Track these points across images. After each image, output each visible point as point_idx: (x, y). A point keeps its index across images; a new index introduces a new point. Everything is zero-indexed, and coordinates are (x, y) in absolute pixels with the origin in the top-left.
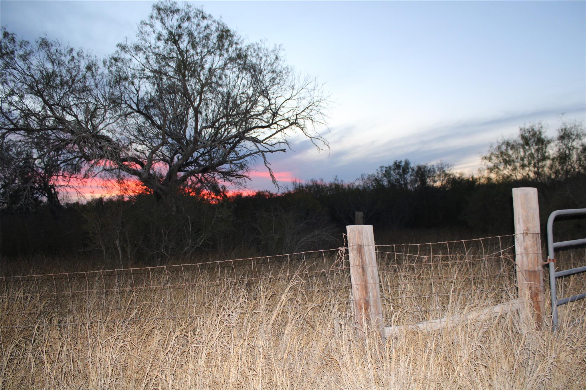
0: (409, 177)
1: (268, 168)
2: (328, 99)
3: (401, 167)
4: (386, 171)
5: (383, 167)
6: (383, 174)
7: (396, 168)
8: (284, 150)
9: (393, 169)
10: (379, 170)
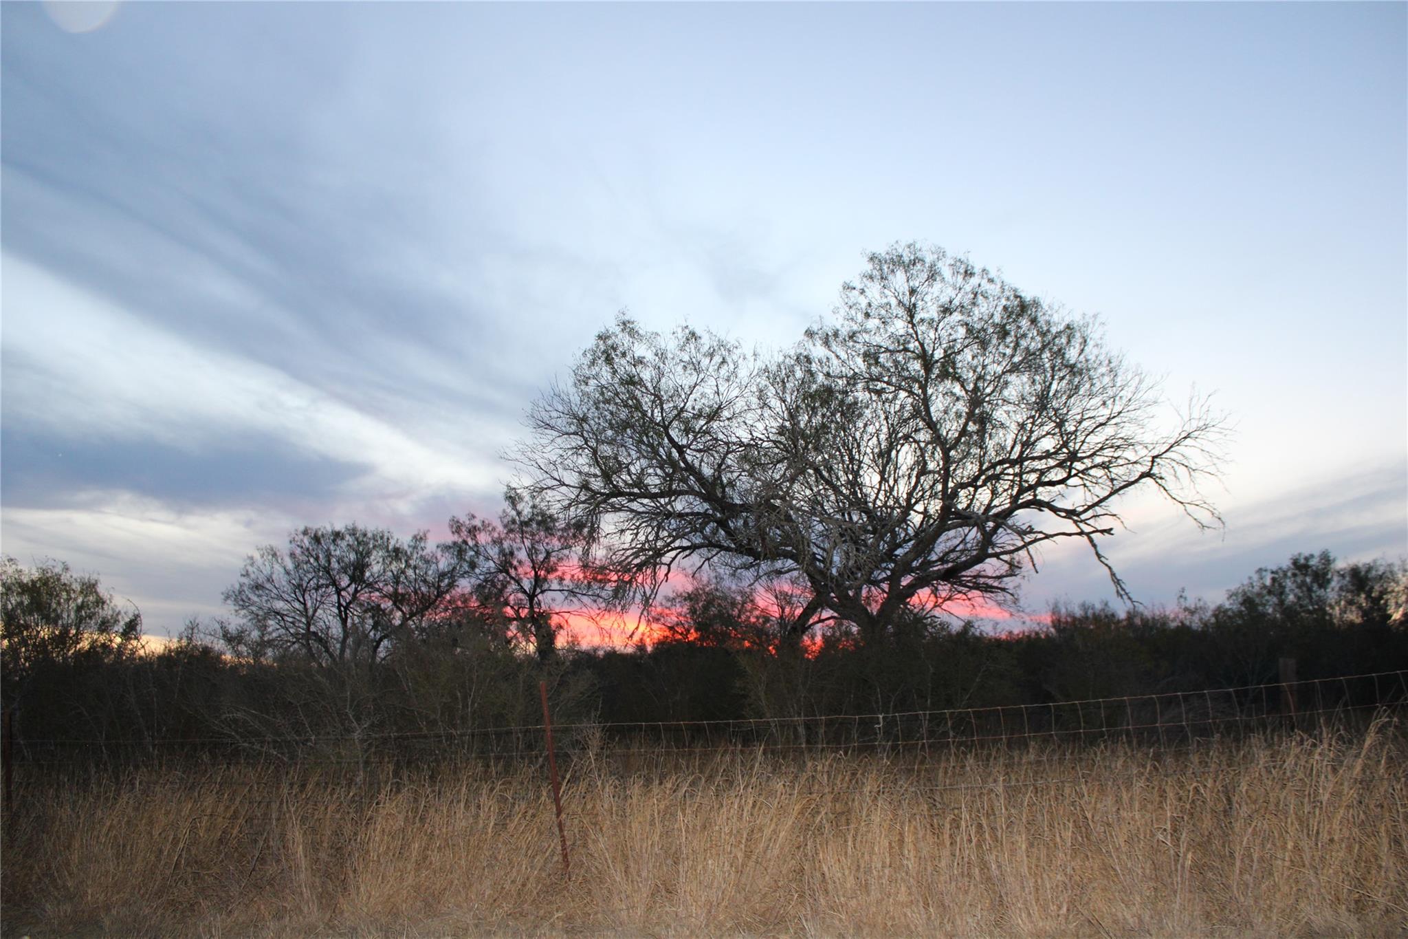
0: (1331, 593)
1: (1106, 565)
2: (1220, 425)
3: (1310, 570)
4: (1274, 580)
5: (1266, 570)
6: (1264, 587)
7: (1297, 572)
8: (1109, 531)
9: (1289, 574)
10: (1255, 577)
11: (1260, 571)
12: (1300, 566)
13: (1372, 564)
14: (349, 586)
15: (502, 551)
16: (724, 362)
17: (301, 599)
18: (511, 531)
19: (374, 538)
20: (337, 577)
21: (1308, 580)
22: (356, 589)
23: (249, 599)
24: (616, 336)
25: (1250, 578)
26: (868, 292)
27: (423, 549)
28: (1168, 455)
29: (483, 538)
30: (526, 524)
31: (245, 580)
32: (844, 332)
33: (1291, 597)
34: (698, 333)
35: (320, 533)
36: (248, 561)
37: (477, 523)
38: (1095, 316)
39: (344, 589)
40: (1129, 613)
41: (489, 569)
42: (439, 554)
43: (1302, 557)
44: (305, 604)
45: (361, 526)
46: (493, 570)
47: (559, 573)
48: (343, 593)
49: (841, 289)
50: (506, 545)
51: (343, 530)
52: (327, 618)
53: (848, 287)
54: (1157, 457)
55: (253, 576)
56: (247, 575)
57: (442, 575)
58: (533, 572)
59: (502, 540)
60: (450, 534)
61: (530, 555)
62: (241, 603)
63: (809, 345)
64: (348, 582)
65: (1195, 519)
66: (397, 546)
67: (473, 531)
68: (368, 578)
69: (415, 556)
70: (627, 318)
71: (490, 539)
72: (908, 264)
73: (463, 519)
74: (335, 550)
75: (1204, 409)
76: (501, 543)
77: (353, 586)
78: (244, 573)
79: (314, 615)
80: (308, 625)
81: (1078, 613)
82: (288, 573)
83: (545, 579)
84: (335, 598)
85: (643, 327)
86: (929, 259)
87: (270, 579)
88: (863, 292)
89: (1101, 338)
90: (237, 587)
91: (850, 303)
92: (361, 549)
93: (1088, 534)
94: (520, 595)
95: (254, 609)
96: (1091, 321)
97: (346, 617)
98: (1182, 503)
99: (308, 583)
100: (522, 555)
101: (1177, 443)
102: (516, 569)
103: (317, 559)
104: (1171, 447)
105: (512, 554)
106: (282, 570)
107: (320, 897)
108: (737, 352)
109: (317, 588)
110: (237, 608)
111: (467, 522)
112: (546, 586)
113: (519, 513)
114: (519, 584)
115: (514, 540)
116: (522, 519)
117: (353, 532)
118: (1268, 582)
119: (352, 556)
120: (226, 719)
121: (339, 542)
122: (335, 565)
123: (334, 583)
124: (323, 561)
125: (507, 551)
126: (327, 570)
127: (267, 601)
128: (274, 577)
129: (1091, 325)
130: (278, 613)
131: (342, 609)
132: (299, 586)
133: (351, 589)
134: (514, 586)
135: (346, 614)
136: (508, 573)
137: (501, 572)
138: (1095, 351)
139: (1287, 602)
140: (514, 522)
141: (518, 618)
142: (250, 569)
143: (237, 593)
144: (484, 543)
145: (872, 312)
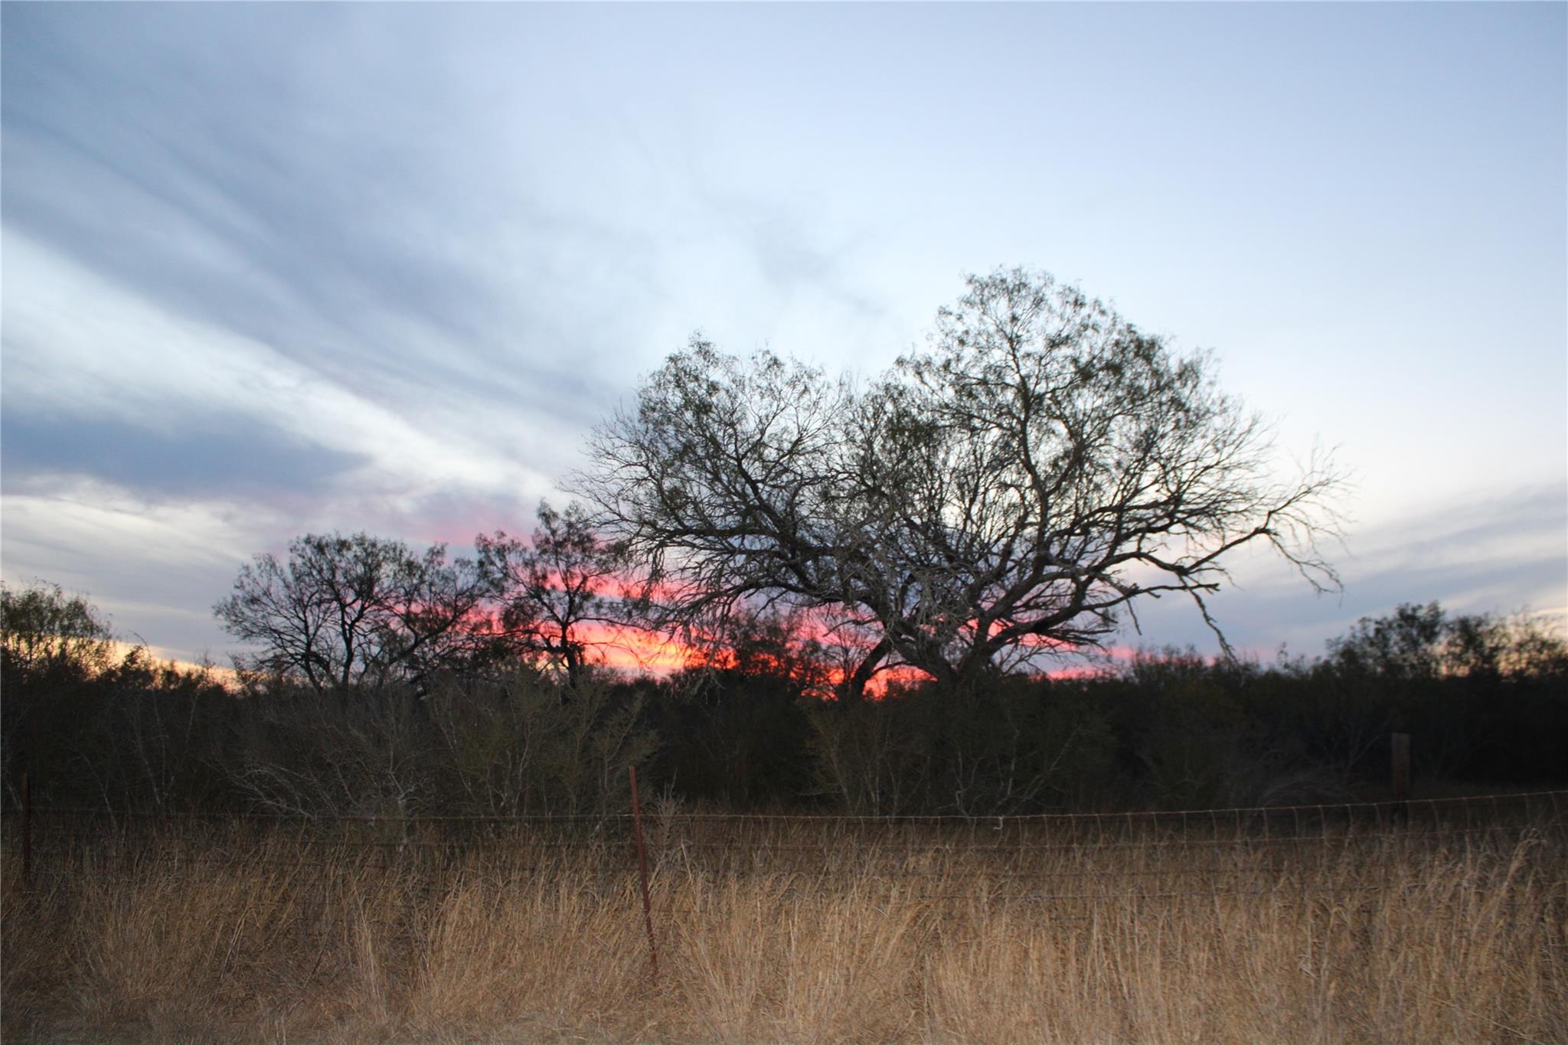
0: (1438, 648)
1: (1215, 629)
3: (1416, 622)
4: (1378, 631)
5: (1370, 620)
6: (1368, 637)
7: (1402, 623)
8: (1214, 586)
9: (1395, 625)
10: (1358, 627)
11: (1364, 620)
12: (1407, 618)
13: (1483, 618)
14: (354, 602)
15: (534, 573)
16: (806, 390)
17: (301, 615)
18: (544, 552)
19: (385, 548)
20: (342, 591)
21: (1415, 632)
22: (363, 606)
23: (243, 613)
24: (690, 359)
25: (1352, 628)
26: (965, 318)
27: (439, 564)
28: (1286, 509)
29: (512, 559)
30: (559, 544)
31: (239, 593)
32: (938, 361)
33: (1396, 649)
34: (781, 358)
35: (324, 542)
36: (244, 572)
37: (506, 541)
38: (1210, 351)
39: (349, 605)
40: (1217, 659)
41: (519, 593)
42: (457, 569)
43: (1410, 607)
44: (305, 622)
45: (370, 536)
46: (523, 595)
47: (597, 600)
48: (348, 609)
49: (937, 313)
50: (539, 567)
51: (350, 539)
52: (330, 636)
53: (944, 312)
54: (1274, 512)
55: (248, 588)
56: (241, 587)
57: (460, 594)
58: (567, 598)
59: (534, 562)
60: (476, 552)
61: (565, 580)
62: (233, 618)
63: (899, 374)
64: (354, 597)
65: (1312, 581)
66: (412, 559)
67: (501, 551)
68: (377, 594)
69: (430, 571)
70: (702, 340)
71: (521, 561)
72: (1013, 289)
73: (491, 536)
74: (340, 561)
75: (1328, 462)
76: (533, 566)
77: (359, 602)
78: (238, 584)
79: (315, 634)
80: (309, 645)
81: (1162, 658)
82: (288, 587)
83: (581, 606)
84: (339, 615)
85: (720, 349)
86: (1034, 283)
87: (267, 593)
88: (960, 318)
89: (1216, 376)
90: (230, 599)
91: (947, 331)
92: (370, 561)
93: (1191, 588)
94: (554, 624)
95: (247, 624)
96: (1205, 356)
97: (351, 636)
98: (1298, 562)
99: (310, 598)
100: (556, 579)
101: (1296, 498)
102: (548, 594)
103: (320, 571)
104: (1289, 502)
105: (545, 577)
106: (281, 583)
107: (390, 997)
108: (822, 379)
109: (319, 604)
110: (229, 624)
111: (496, 540)
112: (581, 614)
113: (554, 532)
114: (552, 612)
115: (548, 562)
116: (557, 538)
117: (361, 542)
118: (1372, 634)
119: (360, 569)
120: (250, 776)
121: (345, 552)
122: (340, 578)
123: (338, 597)
124: (327, 574)
125: (539, 574)
126: (331, 584)
127: (264, 617)
128: (272, 590)
129: (1205, 361)
130: (275, 631)
131: (347, 627)
132: (299, 601)
133: (357, 606)
134: (546, 613)
135: (351, 633)
136: (541, 600)
137: (532, 597)
138: (1208, 390)
139: (1390, 656)
140: (547, 541)
141: (550, 649)
142: (246, 580)
143: (229, 606)
144: (514, 564)
145: (970, 340)
